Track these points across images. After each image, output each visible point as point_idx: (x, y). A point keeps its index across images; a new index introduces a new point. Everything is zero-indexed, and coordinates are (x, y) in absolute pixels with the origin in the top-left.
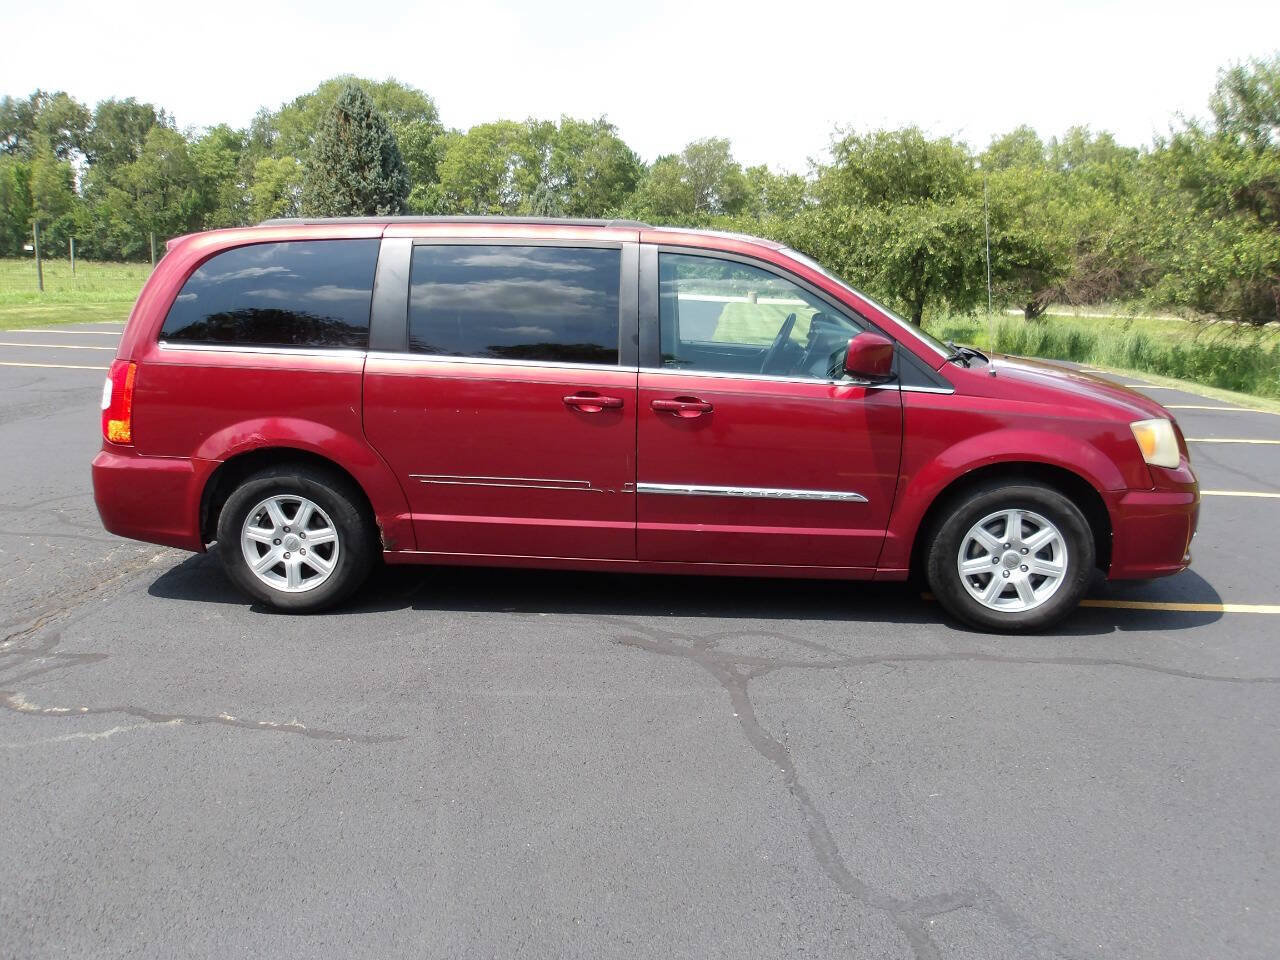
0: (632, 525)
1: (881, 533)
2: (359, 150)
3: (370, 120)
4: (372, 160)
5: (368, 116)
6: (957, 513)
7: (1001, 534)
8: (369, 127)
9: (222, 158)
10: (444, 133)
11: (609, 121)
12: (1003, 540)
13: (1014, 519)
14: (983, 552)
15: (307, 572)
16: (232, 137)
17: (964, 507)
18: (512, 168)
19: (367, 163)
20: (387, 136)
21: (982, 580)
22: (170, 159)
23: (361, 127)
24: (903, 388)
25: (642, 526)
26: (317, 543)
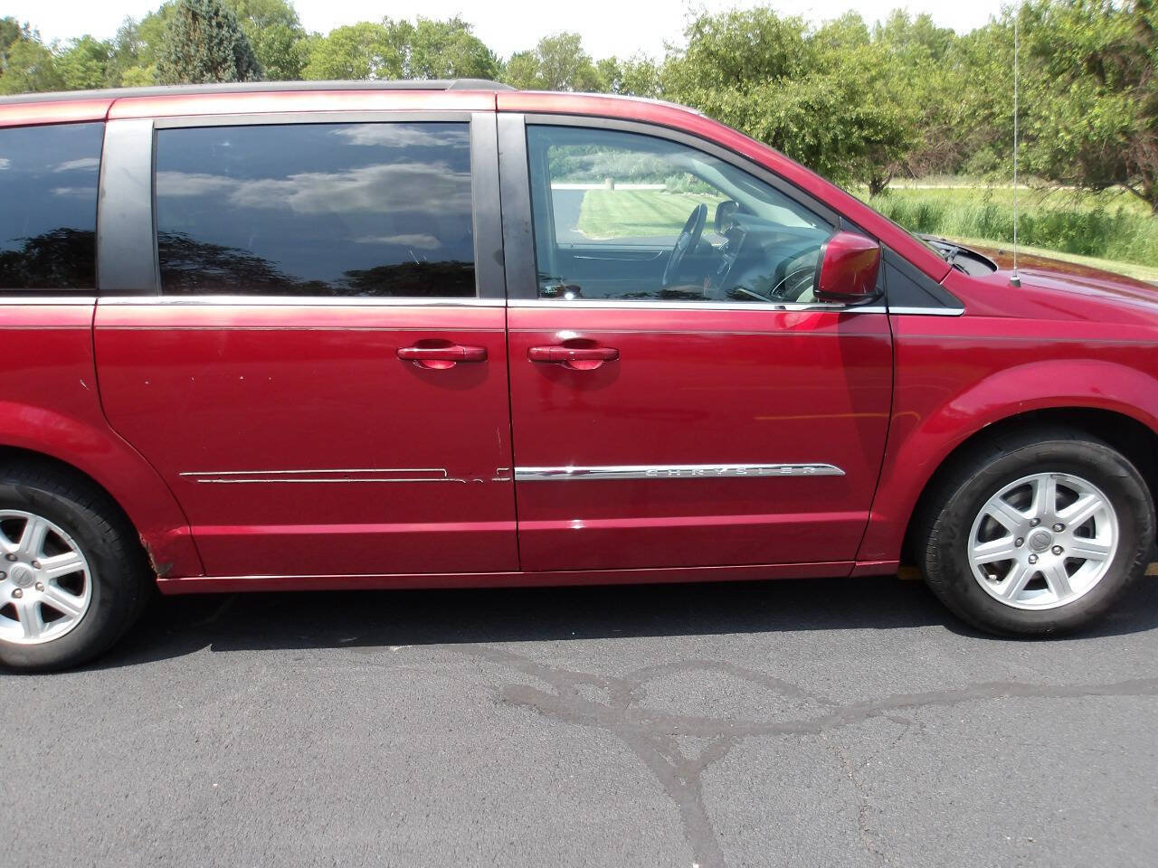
0: (510, 525)
1: (862, 515)
2: (210, 50)
3: (220, 19)
4: (225, 60)
5: (216, 14)
6: (966, 484)
7: (1025, 504)
8: (219, 26)
9: (88, 69)
10: (306, 37)
11: (464, 20)
12: (1031, 514)
13: (1046, 488)
14: (1000, 532)
15: (49, 614)
16: (97, 48)
17: (977, 475)
18: (374, 68)
19: (220, 64)
20: (239, 35)
21: (1001, 569)
22: (37, 72)
23: (211, 26)
24: (892, 310)
25: (525, 525)
26: (58, 575)
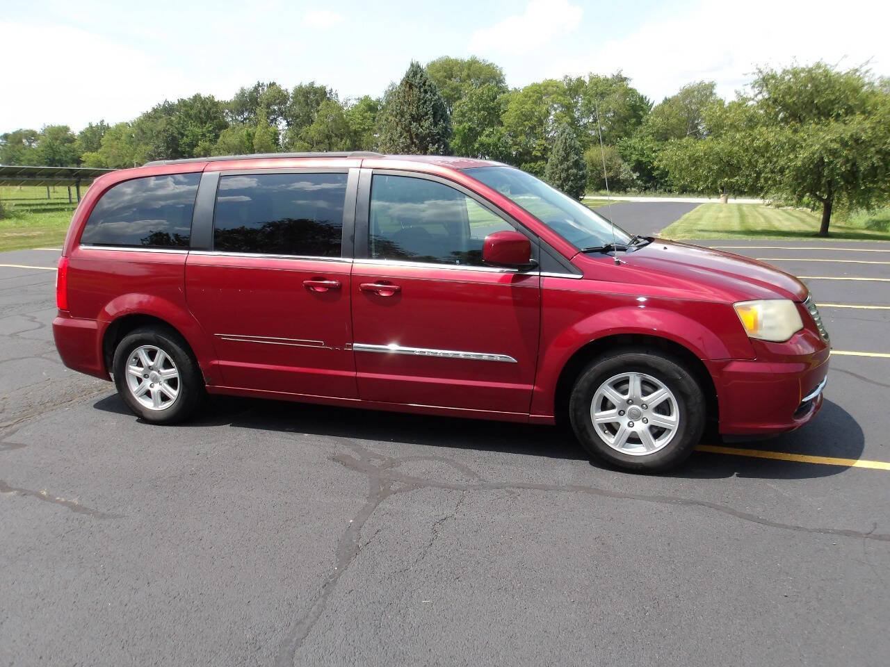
0: (353, 374)
1: (531, 387)
2: (418, 107)
3: (427, 87)
4: (426, 114)
5: (424, 84)
7: (627, 392)
8: (426, 92)
9: (365, 118)
10: (508, 91)
11: (624, 75)
12: (627, 397)
13: (635, 381)
14: (613, 407)
15: (164, 397)
16: (372, 104)
17: (593, 369)
18: (553, 113)
19: (423, 116)
20: (437, 97)
21: (612, 428)
22: (334, 121)
23: (420, 92)
24: (542, 274)
25: (360, 375)
26: (168, 378)
